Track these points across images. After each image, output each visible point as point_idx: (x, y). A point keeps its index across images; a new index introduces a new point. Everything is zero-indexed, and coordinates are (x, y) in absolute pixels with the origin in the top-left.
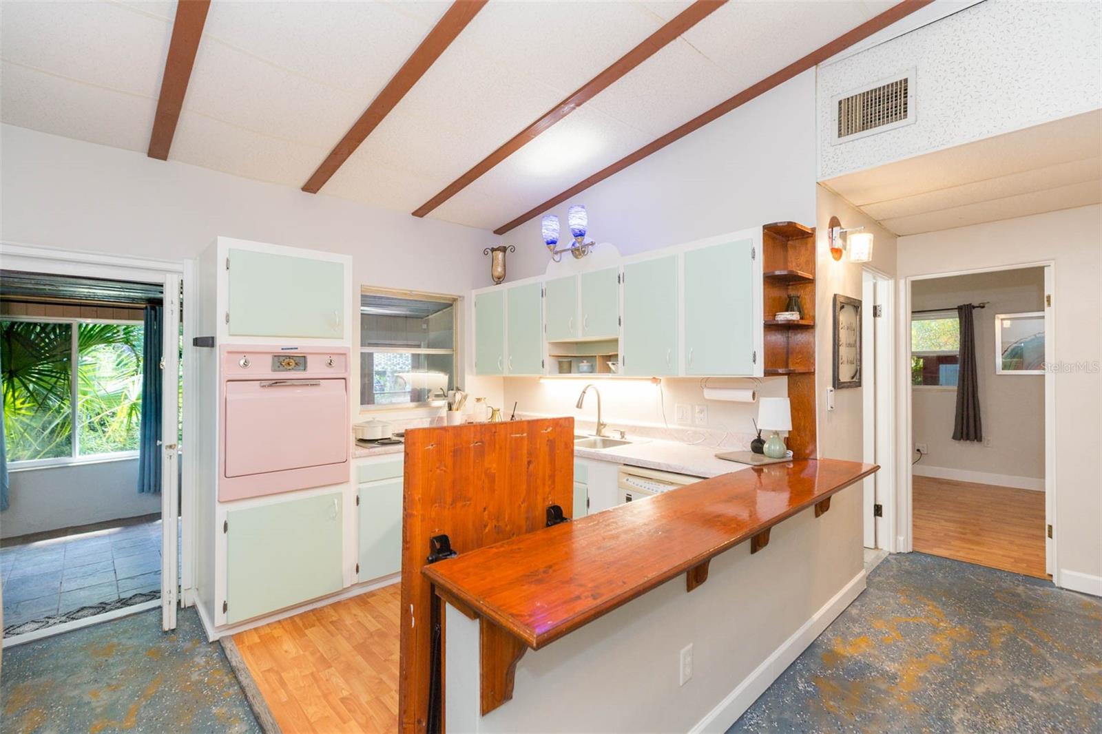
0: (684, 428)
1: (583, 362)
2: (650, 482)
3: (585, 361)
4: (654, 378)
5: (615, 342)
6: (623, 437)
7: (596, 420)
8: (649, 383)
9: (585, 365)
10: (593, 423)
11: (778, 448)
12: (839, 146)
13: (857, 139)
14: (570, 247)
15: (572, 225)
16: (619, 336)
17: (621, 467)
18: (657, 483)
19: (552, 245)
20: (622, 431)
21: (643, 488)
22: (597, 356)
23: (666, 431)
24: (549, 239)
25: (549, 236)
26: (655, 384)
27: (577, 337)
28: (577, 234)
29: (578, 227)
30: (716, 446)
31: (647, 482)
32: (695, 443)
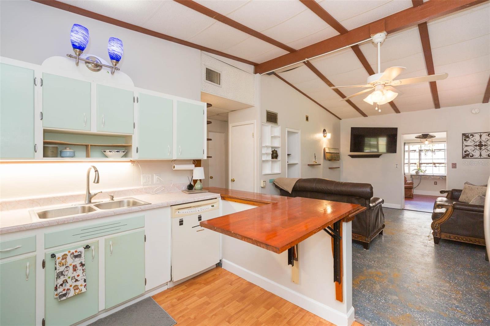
0: (149, 186)
1: (66, 149)
2: (191, 208)
3: (68, 148)
4: (131, 161)
5: (128, 138)
7: (85, 192)
8: (130, 163)
9: (68, 151)
11: (200, 186)
12: (206, 83)
13: (210, 83)
14: (85, 58)
15: (116, 50)
16: (133, 134)
17: (173, 207)
18: (194, 208)
19: (78, 50)
20: (112, 195)
21: (189, 213)
22: (90, 145)
23: (138, 190)
24: (83, 46)
25: (84, 44)
26: (133, 164)
27: (90, 130)
28: (115, 58)
29: (119, 54)
30: (167, 192)
31: (189, 209)
32: (156, 193)
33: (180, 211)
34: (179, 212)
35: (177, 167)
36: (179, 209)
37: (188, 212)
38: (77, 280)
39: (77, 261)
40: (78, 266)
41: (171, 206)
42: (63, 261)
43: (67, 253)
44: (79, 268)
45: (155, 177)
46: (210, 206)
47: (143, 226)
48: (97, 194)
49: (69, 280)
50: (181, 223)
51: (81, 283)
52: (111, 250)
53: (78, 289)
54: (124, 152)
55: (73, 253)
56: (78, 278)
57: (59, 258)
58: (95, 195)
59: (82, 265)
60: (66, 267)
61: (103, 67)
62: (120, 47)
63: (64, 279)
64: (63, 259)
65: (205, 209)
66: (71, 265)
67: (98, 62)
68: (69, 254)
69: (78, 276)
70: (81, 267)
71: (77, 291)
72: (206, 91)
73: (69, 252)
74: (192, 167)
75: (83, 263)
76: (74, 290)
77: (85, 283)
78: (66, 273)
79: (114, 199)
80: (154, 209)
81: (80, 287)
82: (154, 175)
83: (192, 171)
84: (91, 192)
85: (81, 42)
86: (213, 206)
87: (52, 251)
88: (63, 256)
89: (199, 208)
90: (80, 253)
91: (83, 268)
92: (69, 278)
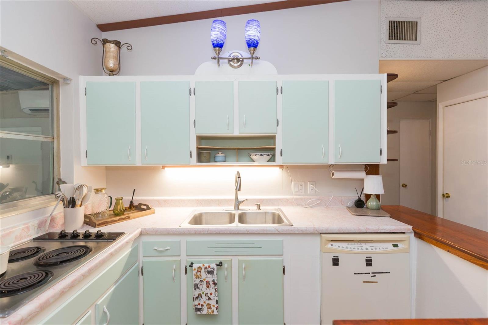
0: (302, 197)
1: (219, 153)
2: (353, 243)
3: (220, 153)
4: (279, 165)
5: (272, 138)
6: (259, 209)
7: (234, 197)
8: (278, 168)
9: (220, 156)
10: (230, 200)
11: (375, 203)
12: (388, 44)
13: (396, 44)
14: (228, 56)
15: (252, 35)
16: (277, 133)
17: (323, 235)
18: (359, 244)
19: (218, 48)
20: (259, 204)
21: (349, 249)
22: (237, 149)
23: (288, 200)
24: (220, 42)
25: (221, 40)
26: (282, 169)
27: (233, 133)
28: (253, 45)
29: (256, 38)
30: (325, 207)
31: (350, 243)
32: (310, 206)
33: (334, 244)
34: (332, 245)
35: (337, 175)
36: (331, 240)
37: (347, 248)
38: (209, 299)
39: (210, 278)
40: (211, 283)
41: (320, 233)
42: (198, 274)
43: (201, 265)
44: (212, 285)
45: (310, 186)
46: (390, 246)
47: (282, 254)
48: (244, 201)
49: (203, 296)
50: (336, 262)
51: (213, 303)
52: (243, 275)
53: (210, 308)
54: (268, 155)
55: (206, 268)
56: (211, 297)
57: (195, 269)
58: (243, 201)
59: (215, 284)
60: (201, 281)
61: (245, 61)
62: (256, 29)
63: (199, 293)
64: (198, 271)
65: (379, 249)
66: (205, 280)
67: (238, 57)
68: (203, 268)
69: (211, 294)
70: (214, 285)
71: (210, 311)
72: (389, 57)
73: (204, 265)
74: (362, 175)
75: (216, 282)
76: (208, 308)
77: (217, 305)
78: (201, 287)
79: (260, 208)
80: (295, 233)
81: (212, 307)
82: (308, 182)
83: (362, 180)
84: (239, 197)
85: (217, 38)
86: (396, 246)
87: (191, 259)
88: (198, 268)
89: (368, 245)
90: (212, 270)
91: (216, 287)
92: (203, 293)
